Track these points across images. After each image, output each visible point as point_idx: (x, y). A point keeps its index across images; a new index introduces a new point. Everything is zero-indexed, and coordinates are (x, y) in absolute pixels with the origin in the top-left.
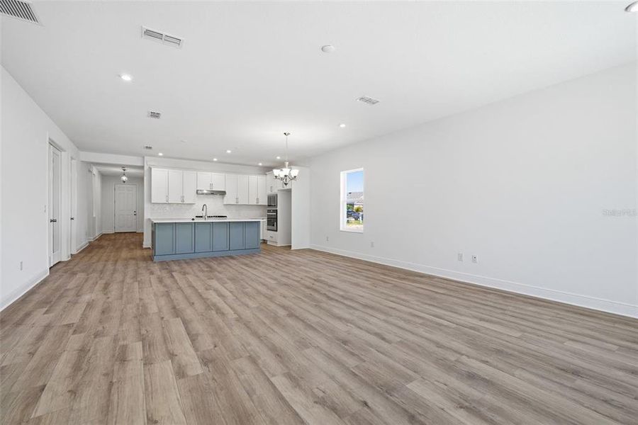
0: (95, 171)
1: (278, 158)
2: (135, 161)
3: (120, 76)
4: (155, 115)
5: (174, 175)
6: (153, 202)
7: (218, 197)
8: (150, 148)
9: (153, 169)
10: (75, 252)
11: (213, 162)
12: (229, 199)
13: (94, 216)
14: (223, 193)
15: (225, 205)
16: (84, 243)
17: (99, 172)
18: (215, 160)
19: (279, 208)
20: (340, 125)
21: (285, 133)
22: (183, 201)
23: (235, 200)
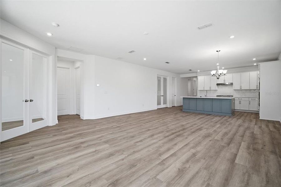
2: (194, 75)
4: (168, 63)
8: (191, 70)
9: (198, 77)
10: (176, 106)
15: (234, 90)
20: (229, 37)
21: (217, 51)
22: (210, 89)
23: (240, 87)
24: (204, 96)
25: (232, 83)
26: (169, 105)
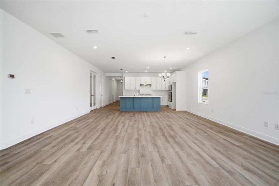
0: (113, 79)
1: (171, 68)
2: (120, 75)
3: (93, 47)
4: (114, 58)
5: (132, 79)
6: (125, 89)
7: (149, 87)
8: (122, 70)
9: (125, 77)
10: (102, 106)
11: (145, 72)
12: (153, 87)
13: (113, 94)
14: (150, 85)
15: (152, 90)
16: (107, 103)
17: (116, 79)
18: (146, 72)
19: (172, 91)
20: (186, 48)
21: (164, 57)
22: (135, 89)
23: (155, 88)
24: (137, 95)
25: (151, 85)
26: (98, 106)
